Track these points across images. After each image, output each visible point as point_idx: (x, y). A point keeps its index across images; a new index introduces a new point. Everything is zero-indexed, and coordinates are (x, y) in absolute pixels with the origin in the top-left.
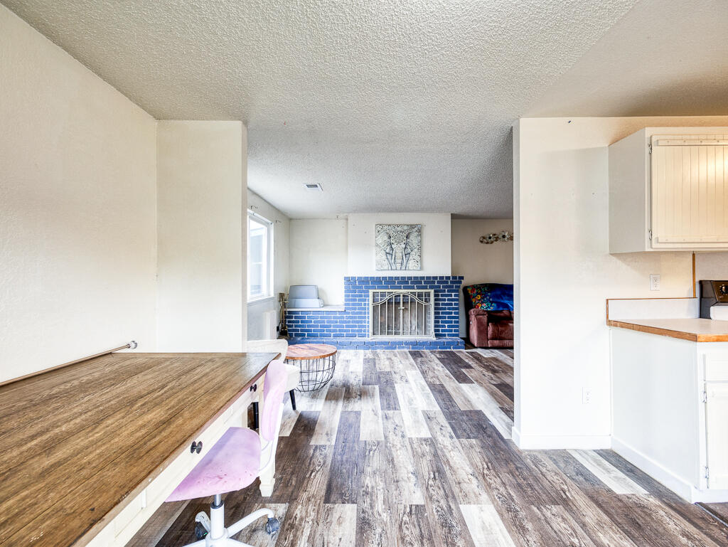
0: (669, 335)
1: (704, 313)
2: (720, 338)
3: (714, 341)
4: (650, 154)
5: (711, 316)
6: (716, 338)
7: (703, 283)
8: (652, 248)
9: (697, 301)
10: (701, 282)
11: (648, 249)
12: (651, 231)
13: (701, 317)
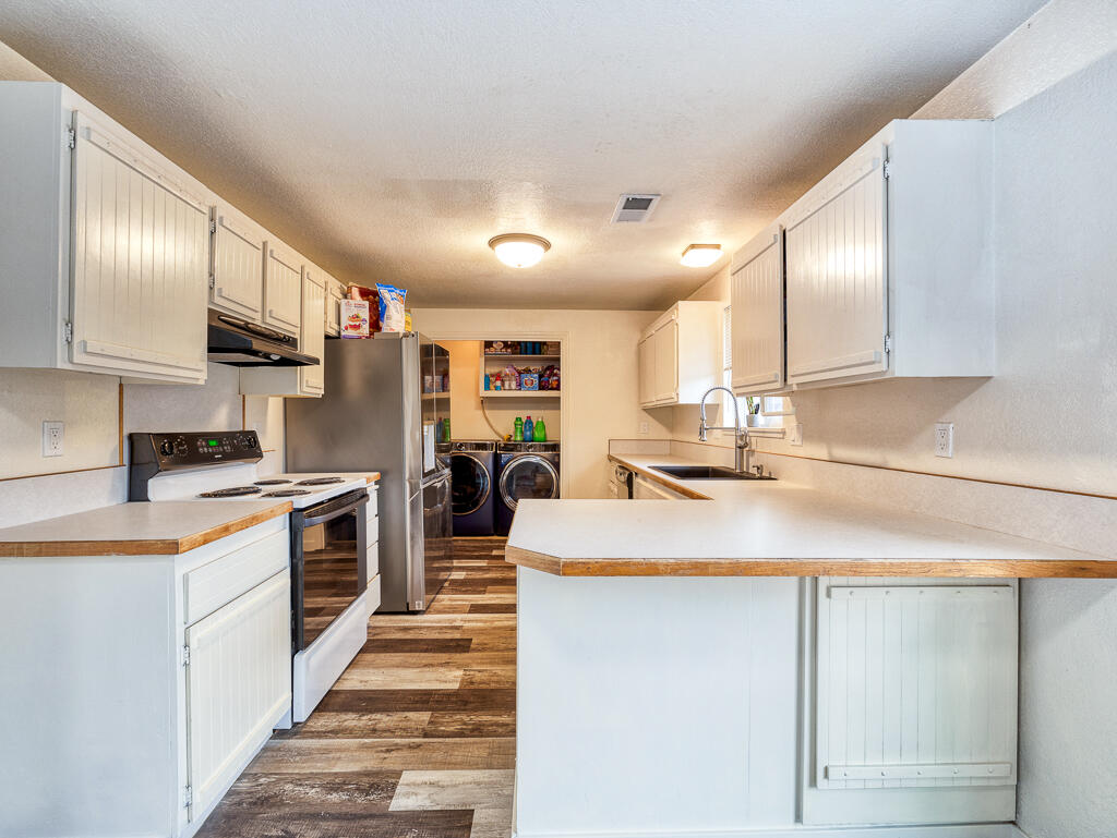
0: (119, 553)
1: (137, 493)
2: (208, 537)
3: (199, 546)
4: (72, 149)
5: (150, 496)
6: (201, 539)
7: (135, 438)
8: (71, 362)
9: (125, 469)
10: (131, 437)
11: (61, 364)
12: (70, 322)
13: (131, 499)
